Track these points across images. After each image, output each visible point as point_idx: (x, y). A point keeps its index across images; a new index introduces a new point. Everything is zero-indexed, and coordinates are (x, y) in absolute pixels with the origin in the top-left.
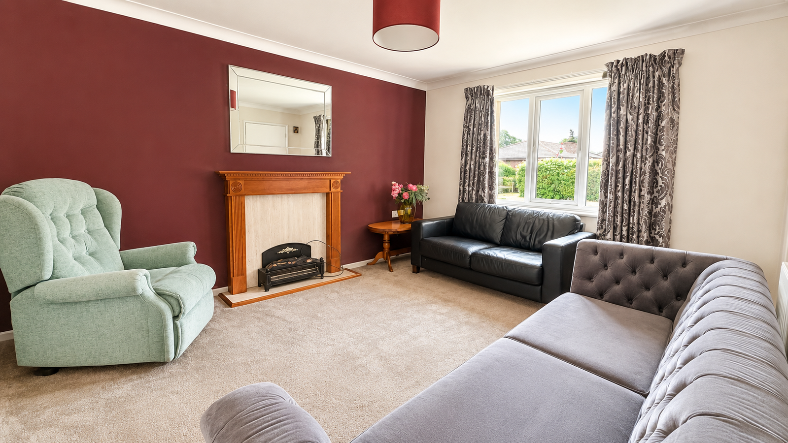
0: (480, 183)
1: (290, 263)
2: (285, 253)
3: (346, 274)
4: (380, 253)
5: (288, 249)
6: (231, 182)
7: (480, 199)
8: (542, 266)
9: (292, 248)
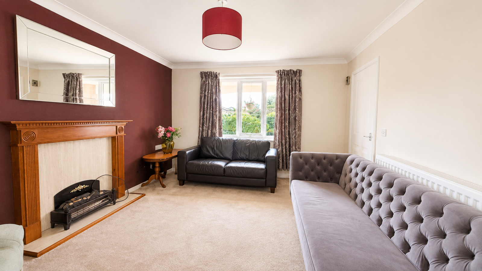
0: (213, 125)
1: (85, 198)
2: (78, 191)
3: (132, 197)
4: (153, 176)
5: (80, 187)
6: (23, 132)
7: (213, 134)
8: (266, 168)
9: (84, 186)
